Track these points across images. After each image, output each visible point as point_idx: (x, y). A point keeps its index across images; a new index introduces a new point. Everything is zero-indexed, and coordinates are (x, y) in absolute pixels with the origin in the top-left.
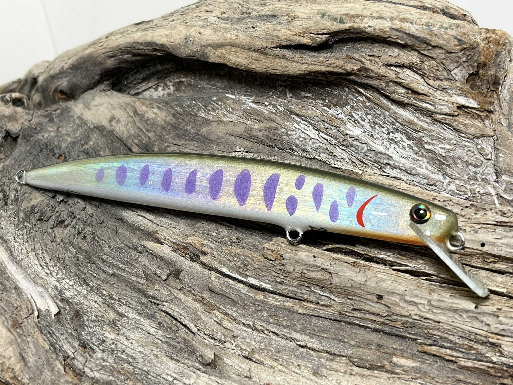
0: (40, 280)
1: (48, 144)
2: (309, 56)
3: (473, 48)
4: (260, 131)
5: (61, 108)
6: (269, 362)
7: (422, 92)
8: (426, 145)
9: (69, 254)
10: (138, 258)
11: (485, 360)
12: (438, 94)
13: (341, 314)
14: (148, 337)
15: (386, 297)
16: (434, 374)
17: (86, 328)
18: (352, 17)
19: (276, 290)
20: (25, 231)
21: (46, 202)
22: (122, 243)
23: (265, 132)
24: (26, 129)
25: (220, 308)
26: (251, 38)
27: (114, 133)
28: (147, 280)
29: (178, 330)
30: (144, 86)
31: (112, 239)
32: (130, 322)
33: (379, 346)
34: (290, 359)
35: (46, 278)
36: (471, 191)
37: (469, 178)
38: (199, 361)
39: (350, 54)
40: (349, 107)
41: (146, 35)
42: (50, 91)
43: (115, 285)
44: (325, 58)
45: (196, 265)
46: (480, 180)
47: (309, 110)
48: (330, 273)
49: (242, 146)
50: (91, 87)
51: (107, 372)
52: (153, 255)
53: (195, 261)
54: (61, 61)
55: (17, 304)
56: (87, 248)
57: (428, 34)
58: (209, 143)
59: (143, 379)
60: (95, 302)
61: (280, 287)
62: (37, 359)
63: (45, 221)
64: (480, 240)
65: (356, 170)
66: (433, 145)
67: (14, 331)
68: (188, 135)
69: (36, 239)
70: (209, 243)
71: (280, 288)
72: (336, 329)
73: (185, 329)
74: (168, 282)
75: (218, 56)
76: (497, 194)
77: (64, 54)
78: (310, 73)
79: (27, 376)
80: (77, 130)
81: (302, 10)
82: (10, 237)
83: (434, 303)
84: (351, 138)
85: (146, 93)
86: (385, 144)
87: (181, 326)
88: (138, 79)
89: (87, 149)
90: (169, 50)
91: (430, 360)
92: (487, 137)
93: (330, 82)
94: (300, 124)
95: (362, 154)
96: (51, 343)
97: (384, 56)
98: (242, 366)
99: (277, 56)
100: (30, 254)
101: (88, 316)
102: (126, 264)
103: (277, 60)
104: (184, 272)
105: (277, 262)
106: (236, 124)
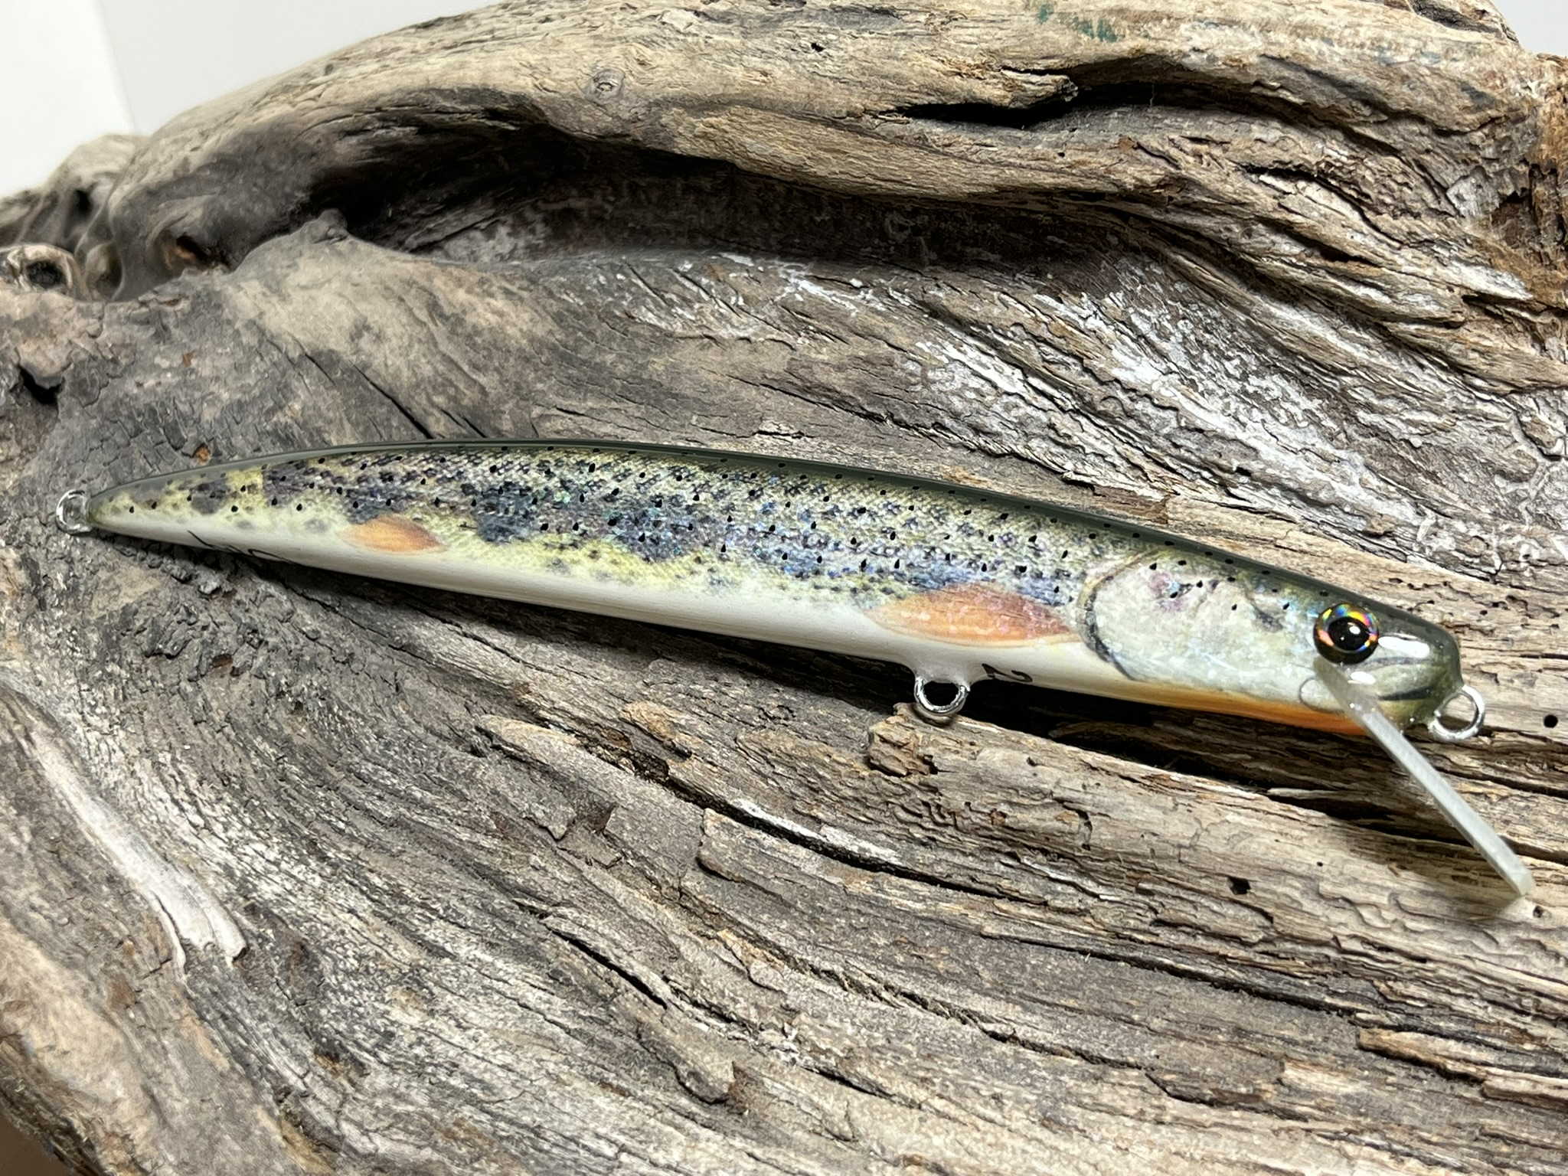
0: (178, 848)
1: (159, 410)
2: (1001, 138)
3: (1515, 117)
4: (839, 368)
5: (189, 293)
6: (901, 1087)
7: (1355, 253)
8: (1360, 414)
9: (256, 761)
10: (473, 770)
12: (1405, 259)
13: (1118, 936)
14: (522, 1018)
15: (1258, 883)
16: (1415, 1116)
17: (330, 995)
18: (1138, 20)
19: (910, 866)
20: (111, 689)
21: (165, 594)
22: (418, 723)
24: (82, 362)
25: (739, 924)
26: (812, 80)
27: (368, 373)
28: (505, 838)
29: (613, 996)
30: (451, 222)
31: (386, 709)
32: (463, 972)
33: (1239, 1031)
34: (966, 1079)
35: (194, 840)
36: (1501, 553)
37: (1495, 514)
38: (689, 1091)
39: (1130, 135)
40: (1120, 295)
41: (462, 65)
42: (145, 238)
43: (405, 858)
44: (1050, 145)
45: (654, 791)
46: (1528, 518)
47: (993, 303)
48: (1083, 814)
49: (781, 417)
50: (282, 227)
51: (411, 1133)
52: (517, 758)
53: (650, 777)
54: (175, 142)
55: (118, 929)
56: (309, 740)
57: (1381, 76)
58: (674, 407)
59: (524, 1154)
60: (351, 911)
61: (924, 856)
62: (197, 1102)
63: (169, 657)
64: (1542, 705)
65: (1144, 491)
66: (1382, 413)
67: (121, 1016)
68: (608, 381)
69: (146, 716)
70: (695, 720)
71: (923, 858)
72: (1104, 982)
73: (635, 991)
74: (571, 845)
75: (705, 136)
77: (184, 120)
78: (1002, 191)
79: (171, 1158)
80: (249, 365)
82: (67, 712)
83: (1405, 902)
84: (1126, 390)
85: (458, 247)
86: (1232, 411)
87: (624, 981)
88: (433, 201)
89: (287, 426)
90: (542, 114)
91: (1399, 1073)
92: (1551, 389)
93: (1060, 218)
94: (965, 347)
95: (1162, 442)
96: (233, 1051)
97: (1238, 142)
98: (821, 1102)
99: (899, 140)
100: (137, 767)
101: (335, 960)
102: (436, 789)
103: (899, 151)
104: (620, 813)
105: (914, 779)
106: (760, 348)
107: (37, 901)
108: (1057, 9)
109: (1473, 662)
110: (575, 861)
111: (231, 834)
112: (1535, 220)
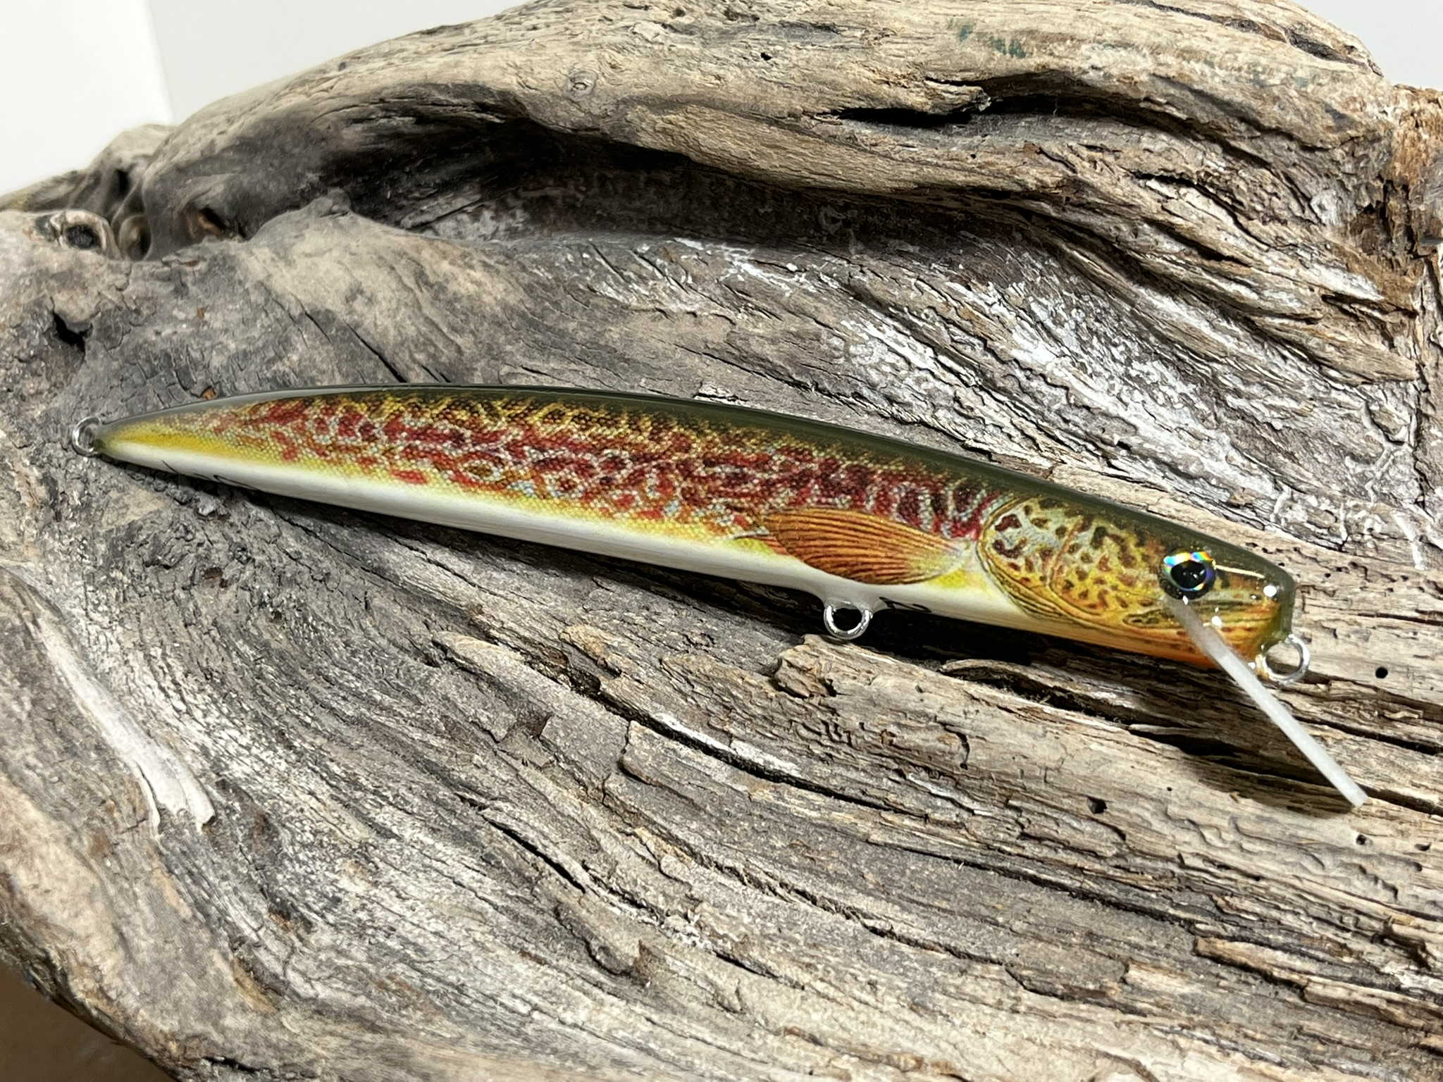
0: (161, 728)
1: (173, 355)
2: (922, 140)
3: (1372, 138)
4: (773, 341)
5: (208, 256)
6: (788, 970)
7: (1227, 253)
8: (1229, 398)
9: (237, 661)
10: (427, 678)
11: (1379, 981)
12: (1272, 260)
13: (989, 847)
14: (456, 894)
15: (1114, 804)
16: (1242, 1016)
17: (286, 862)
18: (1046, 40)
19: (809, 778)
20: (113, 592)
21: (168, 515)
22: (383, 636)
24: (109, 311)
25: (654, 823)
26: (759, 84)
27: (359, 331)
28: (452, 739)
29: (538, 879)
30: (442, 205)
31: (355, 623)
32: (406, 852)
33: (1090, 934)
34: (846, 966)
35: (177, 723)
36: (1348, 527)
37: (1344, 492)
38: (599, 963)
39: (1034, 141)
40: (1022, 285)
41: (457, 64)
42: (172, 210)
43: (362, 751)
44: (963, 147)
45: (586, 704)
46: (1373, 496)
47: (910, 288)
48: (963, 737)
49: (719, 382)
50: (294, 202)
51: (349, 983)
52: (469, 671)
53: (585, 693)
54: (205, 126)
55: (102, 790)
56: (284, 645)
57: (1256, 96)
58: (626, 370)
59: (447, 1006)
60: (311, 793)
61: (821, 770)
62: (160, 943)
63: (167, 567)
64: (1374, 658)
65: (1036, 459)
66: (1248, 398)
67: (98, 864)
68: (569, 345)
69: (142, 616)
70: (626, 643)
71: (822, 773)
72: (974, 888)
73: (558, 875)
74: (509, 747)
75: (664, 131)
76: (1420, 538)
77: (213, 109)
78: (921, 187)
79: (135, 990)
80: (255, 320)
81: (904, 14)
82: (72, 607)
83: (1244, 825)
84: (1021, 369)
85: (447, 226)
86: (1116, 392)
87: (548, 867)
88: (427, 185)
89: (284, 374)
90: (523, 108)
91: (1230, 978)
92: (1398, 382)
93: (972, 215)
94: (884, 327)
95: (1053, 416)
96: (196, 902)
97: (1129, 152)
98: (715, 978)
99: (832, 139)
100: (130, 657)
101: (293, 833)
102: (394, 692)
103: (832, 149)
104: (555, 720)
105: (815, 701)
106: (705, 321)
107: (32, 760)
108: (976, 29)
109: (1316, 618)
110: (513, 762)
111: (209, 719)
112: (1388, 230)
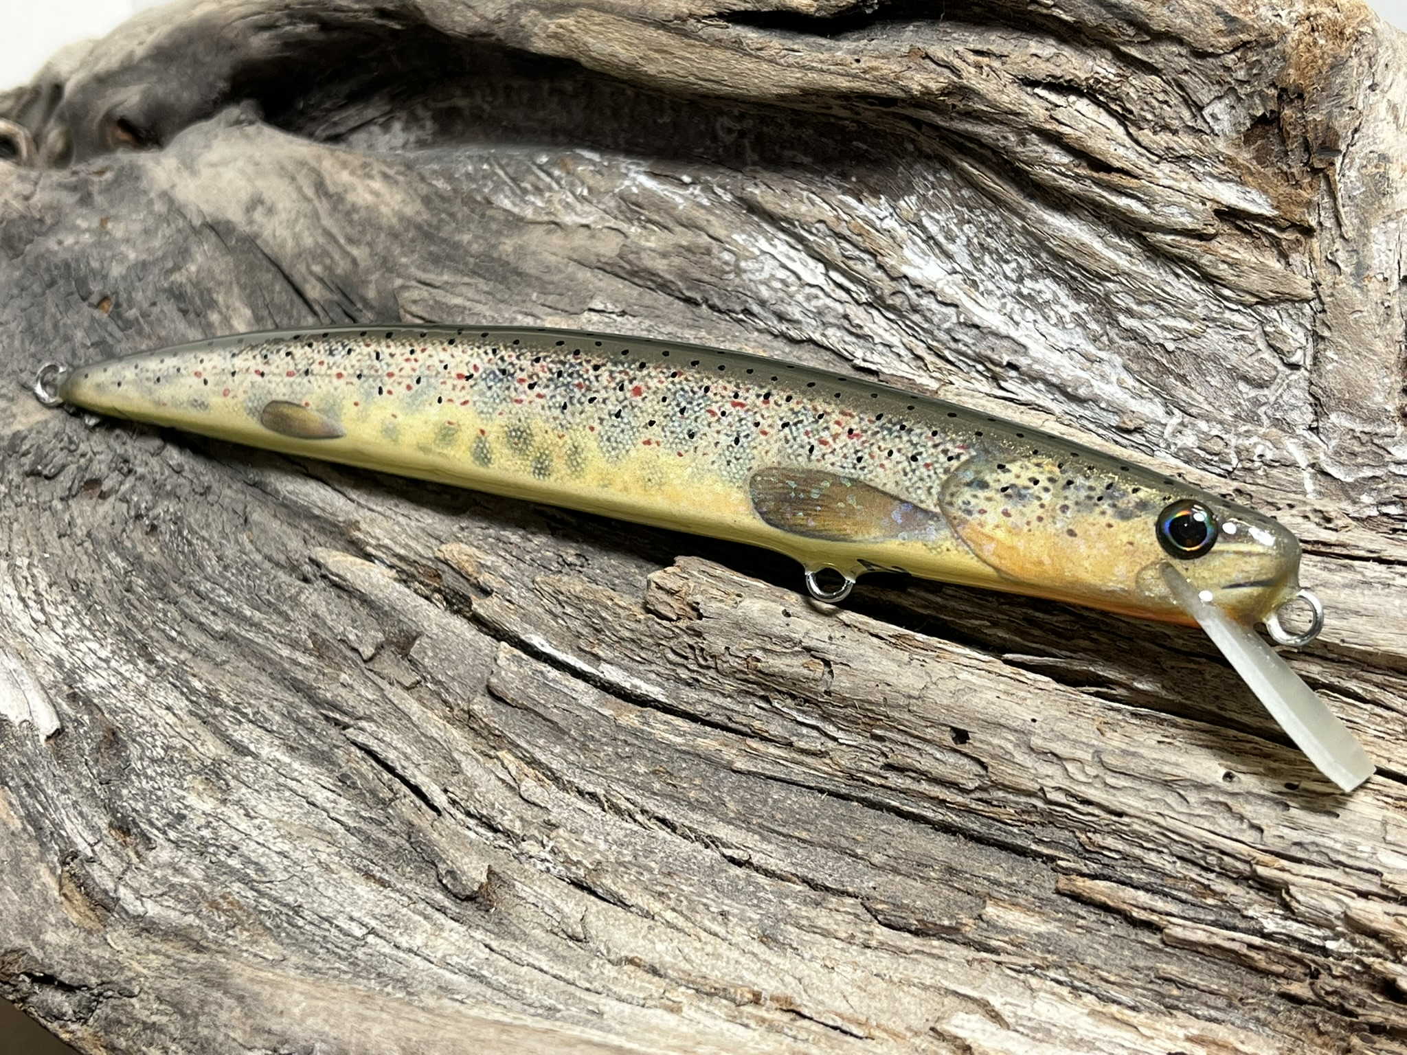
0: (14, 638)
1: (73, 265)
2: (806, 44)
3: (1265, 42)
4: (664, 255)
5: (116, 167)
6: (639, 899)
7: (1117, 164)
8: (1122, 318)
9: (107, 573)
10: (298, 594)
11: (1241, 924)
12: (1163, 172)
13: (852, 777)
14: (308, 814)
15: (977, 734)
16: (1098, 957)
17: (133, 777)
19: (675, 703)
21: (56, 425)
22: (258, 551)
23: (677, 261)
24: (14, 220)
25: (518, 746)
27: (259, 242)
28: (320, 657)
29: (391, 800)
30: (352, 116)
31: (232, 537)
32: (261, 770)
33: (950, 870)
34: (699, 895)
35: (32, 633)
36: (1238, 453)
37: (1236, 416)
38: (445, 886)
39: (920, 45)
40: (914, 198)
42: (92, 120)
43: (227, 667)
44: (850, 52)
45: (459, 625)
46: (1266, 422)
47: (801, 201)
48: (827, 663)
49: (609, 297)
50: (203, 112)
51: (181, 901)
52: (341, 587)
53: (458, 612)
54: (127, 37)
56: (158, 558)
58: (518, 284)
59: (279, 927)
60: (168, 708)
61: (688, 695)
63: (47, 478)
65: (924, 380)
66: (1141, 318)
68: (463, 258)
69: (16, 526)
70: (499, 561)
71: (689, 698)
72: (836, 819)
73: (413, 797)
74: (377, 666)
75: (555, 36)
76: (1313, 466)
77: (137, 19)
78: (808, 94)
80: (157, 229)
83: (1108, 759)
84: (914, 287)
85: (359, 138)
86: (1008, 310)
87: (405, 789)
88: (337, 96)
89: (181, 285)
91: (1090, 917)
92: (1293, 302)
93: (865, 126)
94: (776, 242)
95: (943, 336)
96: (29, 815)
97: (1016, 56)
98: (563, 906)
99: (718, 43)
101: (143, 748)
102: (264, 609)
103: (717, 53)
104: (424, 641)
105: (681, 624)
106: (599, 234)
110: (379, 681)
111: (68, 631)
112: (1283, 142)
